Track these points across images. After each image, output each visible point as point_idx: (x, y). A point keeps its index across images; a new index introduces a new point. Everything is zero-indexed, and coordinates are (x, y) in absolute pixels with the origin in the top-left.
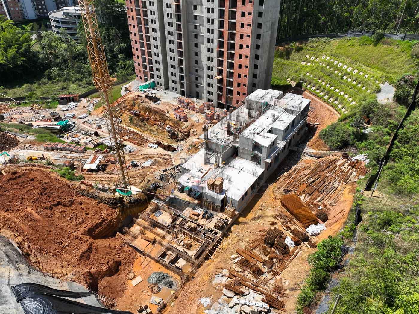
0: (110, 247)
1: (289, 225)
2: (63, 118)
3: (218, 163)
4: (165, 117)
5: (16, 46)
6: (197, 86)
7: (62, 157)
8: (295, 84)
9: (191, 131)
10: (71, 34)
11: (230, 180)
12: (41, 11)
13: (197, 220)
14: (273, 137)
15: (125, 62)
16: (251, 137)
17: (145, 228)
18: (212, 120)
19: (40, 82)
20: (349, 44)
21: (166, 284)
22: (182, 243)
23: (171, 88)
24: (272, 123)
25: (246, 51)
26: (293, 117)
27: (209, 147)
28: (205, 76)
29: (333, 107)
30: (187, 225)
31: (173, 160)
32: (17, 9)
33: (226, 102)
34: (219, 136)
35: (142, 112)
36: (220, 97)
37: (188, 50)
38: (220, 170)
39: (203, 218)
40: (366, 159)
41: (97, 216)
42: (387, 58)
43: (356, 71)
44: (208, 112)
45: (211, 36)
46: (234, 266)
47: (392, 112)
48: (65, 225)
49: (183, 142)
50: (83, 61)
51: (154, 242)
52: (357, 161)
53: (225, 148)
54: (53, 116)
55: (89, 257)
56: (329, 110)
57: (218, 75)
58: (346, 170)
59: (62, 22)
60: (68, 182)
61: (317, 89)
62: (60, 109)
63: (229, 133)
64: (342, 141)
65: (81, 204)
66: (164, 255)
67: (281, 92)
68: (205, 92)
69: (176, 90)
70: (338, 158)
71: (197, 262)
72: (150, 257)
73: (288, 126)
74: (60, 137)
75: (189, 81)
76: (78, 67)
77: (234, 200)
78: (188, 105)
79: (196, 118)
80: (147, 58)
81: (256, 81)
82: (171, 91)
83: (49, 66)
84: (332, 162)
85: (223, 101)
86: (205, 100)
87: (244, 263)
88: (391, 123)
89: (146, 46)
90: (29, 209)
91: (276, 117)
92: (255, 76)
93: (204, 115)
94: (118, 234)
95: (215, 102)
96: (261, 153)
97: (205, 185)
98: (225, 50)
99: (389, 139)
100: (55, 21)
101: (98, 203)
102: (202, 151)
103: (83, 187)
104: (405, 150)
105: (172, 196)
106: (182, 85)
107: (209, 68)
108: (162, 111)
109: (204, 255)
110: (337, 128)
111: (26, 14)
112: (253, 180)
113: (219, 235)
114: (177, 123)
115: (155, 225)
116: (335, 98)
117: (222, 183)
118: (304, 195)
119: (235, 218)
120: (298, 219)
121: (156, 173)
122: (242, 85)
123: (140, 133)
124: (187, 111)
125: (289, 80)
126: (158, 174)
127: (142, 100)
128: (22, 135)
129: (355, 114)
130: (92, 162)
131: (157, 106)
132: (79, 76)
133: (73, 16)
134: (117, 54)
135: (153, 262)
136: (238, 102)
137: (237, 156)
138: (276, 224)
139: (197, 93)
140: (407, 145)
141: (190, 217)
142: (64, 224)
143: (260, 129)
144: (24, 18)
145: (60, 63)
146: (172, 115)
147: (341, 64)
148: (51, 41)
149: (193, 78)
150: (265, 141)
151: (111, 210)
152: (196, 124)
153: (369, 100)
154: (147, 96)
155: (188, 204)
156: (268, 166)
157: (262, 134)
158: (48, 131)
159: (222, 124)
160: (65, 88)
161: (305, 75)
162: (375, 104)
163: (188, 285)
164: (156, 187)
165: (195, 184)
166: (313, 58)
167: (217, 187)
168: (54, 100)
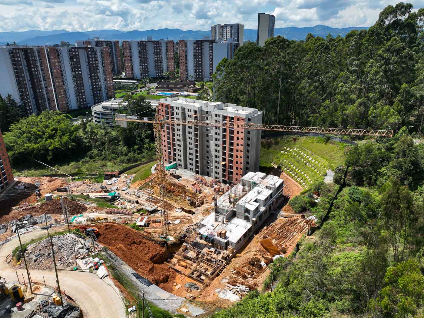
0: (162, 268)
1: (264, 255)
2: (110, 190)
3: (223, 221)
4: (186, 190)
5: (68, 134)
6: (208, 168)
7: (118, 218)
8: (277, 166)
9: (204, 200)
10: (107, 123)
11: (231, 231)
12: (82, 103)
13: (211, 255)
14: (257, 204)
15: (149, 144)
16: (243, 204)
17: (180, 260)
18: (219, 192)
19: (84, 160)
20: (310, 141)
21: (195, 288)
22: (203, 268)
23: (188, 168)
24: (256, 196)
25: (241, 148)
26: (271, 192)
27: (217, 211)
28: (214, 162)
29: (300, 184)
30: (205, 257)
31: (193, 220)
32: (64, 102)
33: (229, 179)
34: (224, 204)
35: (169, 186)
36: (224, 176)
37: (202, 144)
38: (224, 225)
39: (215, 253)
40: (316, 218)
41: (154, 251)
42: (332, 153)
43: (314, 160)
44: (216, 186)
45: (218, 137)
46: (232, 275)
47: (331, 189)
48: (139, 254)
49: (199, 208)
50: (117, 144)
51: (186, 267)
52: (310, 220)
53: (227, 211)
54: (103, 189)
55: (153, 272)
56: (297, 186)
57: (223, 161)
58: (302, 225)
59: (102, 114)
60: (136, 231)
61: (291, 171)
62: (106, 182)
63: (230, 202)
64: (302, 207)
65: (145, 243)
66: (193, 273)
67: (265, 174)
68: (214, 172)
69: (192, 170)
70: (298, 218)
71: (212, 277)
72: (185, 275)
73: (267, 198)
74: (112, 204)
75: (202, 164)
76: (113, 149)
77: (233, 242)
78: (202, 181)
79: (207, 191)
80: (172, 147)
81: (248, 166)
82: (188, 170)
83: (90, 148)
84: (295, 220)
85: (226, 179)
86: (214, 177)
87: (238, 273)
88: (330, 196)
89: (171, 140)
90: (120, 245)
91: (259, 192)
92: (248, 163)
93: (213, 188)
94: (165, 262)
95: (221, 179)
96: (249, 214)
97: (216, 234)
98: (227, 146)
99: (328, 206)
100: (95, 113)
101: (154, 243)
102: (213, 214)
103: (145, 234)
104: (337, 213)
105: (195, 241)
106: (197, 167)
107: (216, 156)
108: (184, 186)
109: (216, 273)
110: (299, 199)
111: (70, 106)
112: (244, 231)
113: (224, 263)
114: (194, 194)
115: (186, 258)
116: (301, 178)
117: (226, 232)
118: (274, 240)
119: (234, 254)
120: (269, 252)
121: (184, 228)
122: (239, 169)
123: (168, 202)
124: (201, 185)
125: (273, 163)
126: (185, 228)
127: (168, 177)
128: (88, 203)
129: (311, 190)
130: (141, 221)
131: (179, 182)
132: (113, 156)
133: (109, 109)
134: (144, 139)
135: (186, 277)
136: (236, 180)
137: (235, 216)
138: (257, 255)
139: (208, 172)
140: (338, 210)
141: (207, 253)
142: (137, 254)
143: (249, 200)
144: (68, 109)
145: (99, 145)
146: (190, 188)
147: (305, 155)
148: (93, 128)
149: (205, 162)
150: (252, 207)
151: (161, 248)
152: (208, 195)
153: (320, 181)
154: (171, 175)
155: (205, 246)
156: (255, 223)
157: (250, 203)
158: (103, 200)
159: (225, 196)
160: (104, 165)
161: (283, 161)
162: (322, 184)
163: (207, 288)
164: (185, 236)
165: (210, 233)
166: (289, 149)
167: (223, 235)
168: (100, 176)
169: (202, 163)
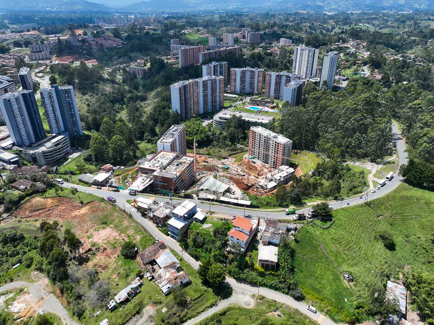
2: (226, 164)
4: (257, 169)
6: (268, 161)
8: (297, 164)
9: (263, 174)
11: (269, 185)
14: (280, 178)
16: (275, 177)
17: (252, 191)
18: (270, 171)
24: (281, 175)
25: (281, 155)
26: (287, 174)
28: (270, 158)
31: (258, 180)
32: (197, 110)
33: (275, 167)
34: (269, 176)
36: (274, 165)
38: (267, 183)
44: (270, 169)
45: (273, 149)
49: (261, 176)
50: (226, 140)
53: (270, 179)
54: (223, 163)
56: (301, 173)
57: (274, 159)
59: (219, 122)
62: (223, 161)
63: (272, 176)
67: (289, 167)
68: (270, 163)
69: (261, 160)
73: (285, 176)
74: (228, 170)
76: (224, 142)
77: (269, 188)
78: (264, 166)
79: (266, 170)
82: (259, 160)
83: (212, 141)
86: (269, 165)
91: (283, 173)
92: (283, 162)
93: (268, 169)
95: (272, 166)
96: (277, 181)
100: (215, 121)
102: (265, 179)
103: (241, 181)
105: (257, 186)
106: (263, 159)
108: (256, 167)
112: (274, 185)
114: (260, 171)
119: (268, 191)
121: (254, 182)
122: (279, 163)
123: (249, 172)
124: (263, 168)
127: (250, 162)
128: (218, 169)
129: (303, 175)
131: (255, 165)
132: (224, 146)
136: (277, 167)
137: (272, 181)
139: (267, 163)
141: (260, 190)
143: (278, 176)
144: (198, 113)
145: (217, 139)
146: (259, 169)
150: (278, 178)
152: (265, 172)
153: (307, 173)
154: (252, 161)
155: (260, 188)
158: (224, 168)
159: (271, 173)
160: (220, 151)
161: (300, 162)
164: (254, 184)
165: (262, 184)
166: (305, 157)
167: (266, 186)
168: (220, 157)
169: (266, 158)
